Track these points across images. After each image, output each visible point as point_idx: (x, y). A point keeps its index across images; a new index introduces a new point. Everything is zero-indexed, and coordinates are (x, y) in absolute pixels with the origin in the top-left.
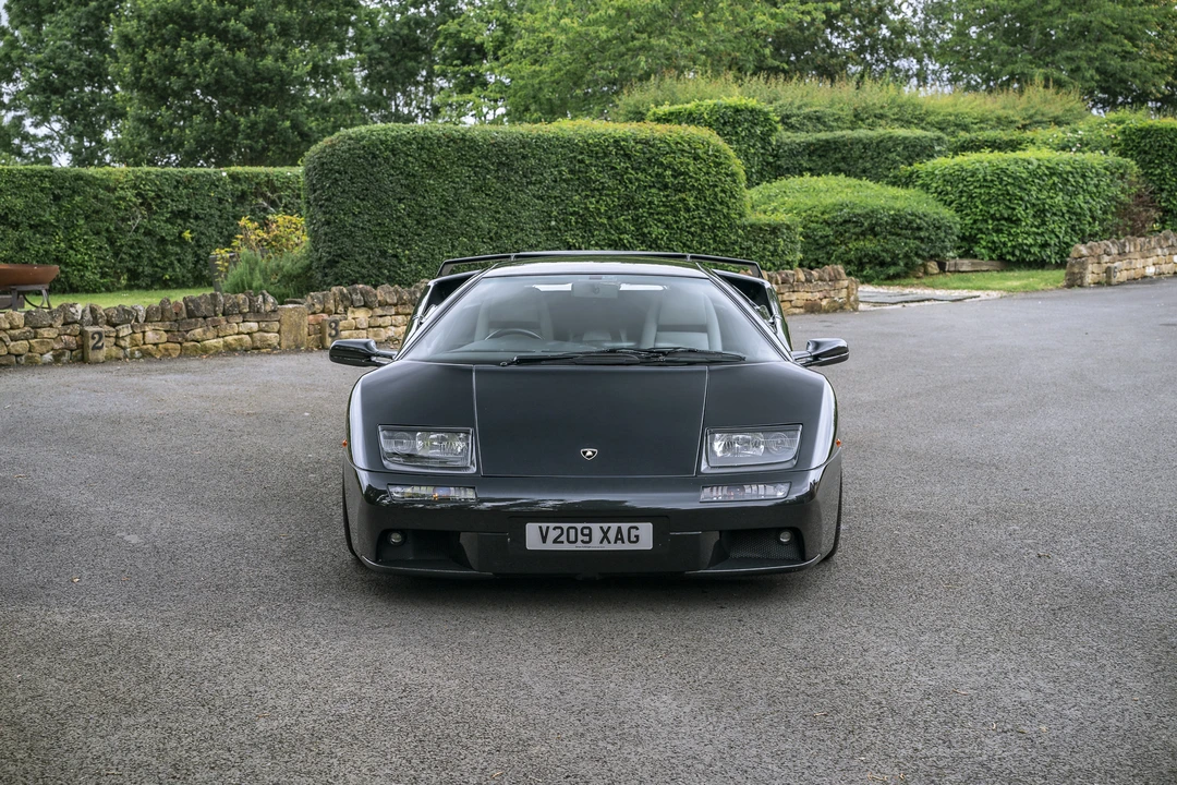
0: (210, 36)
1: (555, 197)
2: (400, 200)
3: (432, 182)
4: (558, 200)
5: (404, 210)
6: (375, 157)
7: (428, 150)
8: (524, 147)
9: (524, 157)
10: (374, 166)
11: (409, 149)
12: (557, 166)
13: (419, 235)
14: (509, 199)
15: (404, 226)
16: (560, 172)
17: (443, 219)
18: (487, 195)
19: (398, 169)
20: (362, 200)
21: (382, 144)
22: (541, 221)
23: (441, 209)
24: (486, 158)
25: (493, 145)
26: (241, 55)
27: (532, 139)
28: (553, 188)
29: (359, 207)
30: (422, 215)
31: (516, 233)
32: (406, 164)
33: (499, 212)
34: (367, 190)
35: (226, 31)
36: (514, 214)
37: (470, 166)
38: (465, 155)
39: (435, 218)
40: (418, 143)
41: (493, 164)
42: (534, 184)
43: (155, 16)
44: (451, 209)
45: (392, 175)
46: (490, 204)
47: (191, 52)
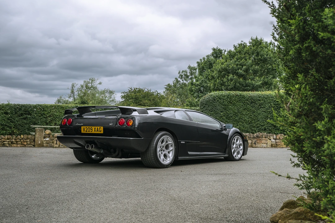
0: (233, 75)
1: (269, 112)
2: (222, 112)
3: (231, 107)
4: (271, 113)
5: (223, 114)
6: (215, 100)
7: (230, 98)
8: (259, 98)
9: (259, 100)
10: (214, 103)
11: (224, 98)
12: (270, 103)
13: (227, 121)
14: (255, 112)
15: (223, 119)
16: (271, 105)
17: (234, 117)
18: (248, 111)
19: (221, 103)
20: (211, 112)
21: (217, 97)
22: (265, 119)
23: (234, 115)
24: (247, 100)
25: (249, 97)
26: (241, 79)
27: (262, 95)
28: (269, 109)
29: (210, 114)
30: (228, 116)
31: (257, 122)
32: (223, 102)
33: (252, 116)
34: (212, 109)
35: (238, 73)
36: (256, 116)
37: (242, 103)
38: (241, 100)
39: (232, 117)
40: (227, 96)
41: (250, 102)
42: (263, 108)
43: (219, 70)
44: (236, 114)
45: (220, 105)
46: (249, 113)
47: (228, 80)
